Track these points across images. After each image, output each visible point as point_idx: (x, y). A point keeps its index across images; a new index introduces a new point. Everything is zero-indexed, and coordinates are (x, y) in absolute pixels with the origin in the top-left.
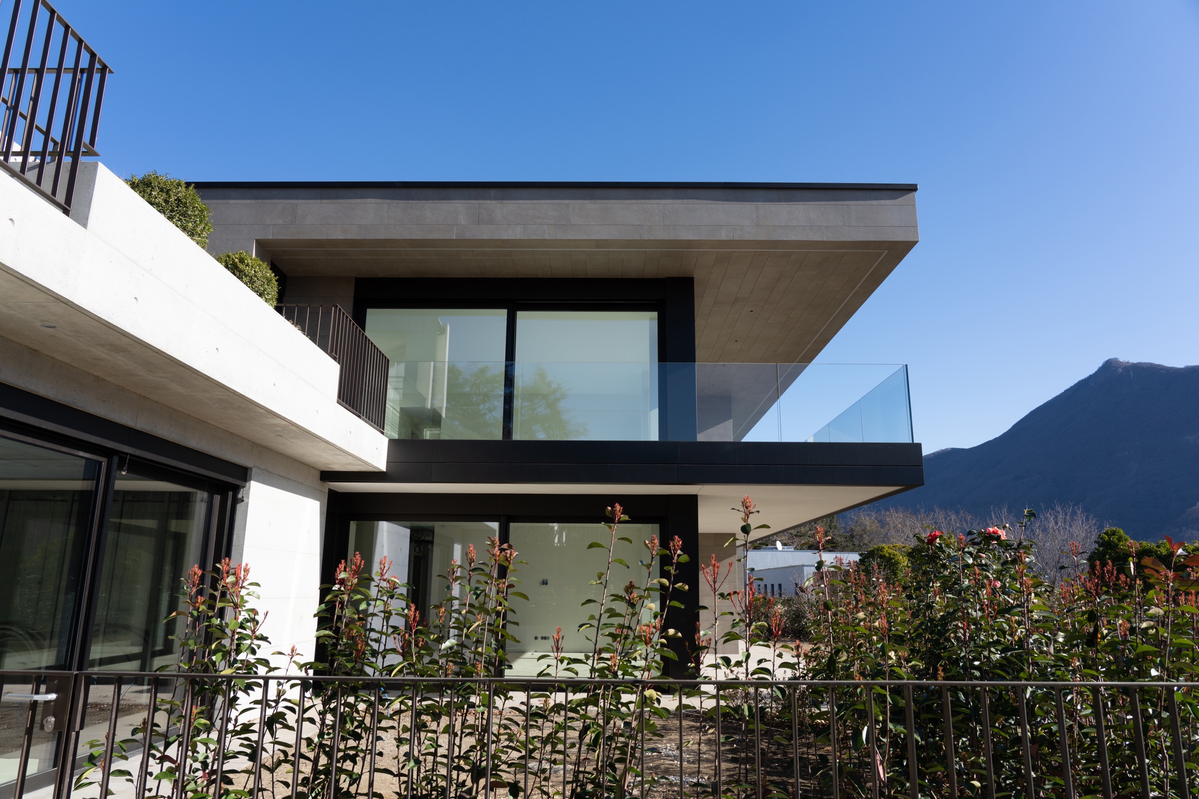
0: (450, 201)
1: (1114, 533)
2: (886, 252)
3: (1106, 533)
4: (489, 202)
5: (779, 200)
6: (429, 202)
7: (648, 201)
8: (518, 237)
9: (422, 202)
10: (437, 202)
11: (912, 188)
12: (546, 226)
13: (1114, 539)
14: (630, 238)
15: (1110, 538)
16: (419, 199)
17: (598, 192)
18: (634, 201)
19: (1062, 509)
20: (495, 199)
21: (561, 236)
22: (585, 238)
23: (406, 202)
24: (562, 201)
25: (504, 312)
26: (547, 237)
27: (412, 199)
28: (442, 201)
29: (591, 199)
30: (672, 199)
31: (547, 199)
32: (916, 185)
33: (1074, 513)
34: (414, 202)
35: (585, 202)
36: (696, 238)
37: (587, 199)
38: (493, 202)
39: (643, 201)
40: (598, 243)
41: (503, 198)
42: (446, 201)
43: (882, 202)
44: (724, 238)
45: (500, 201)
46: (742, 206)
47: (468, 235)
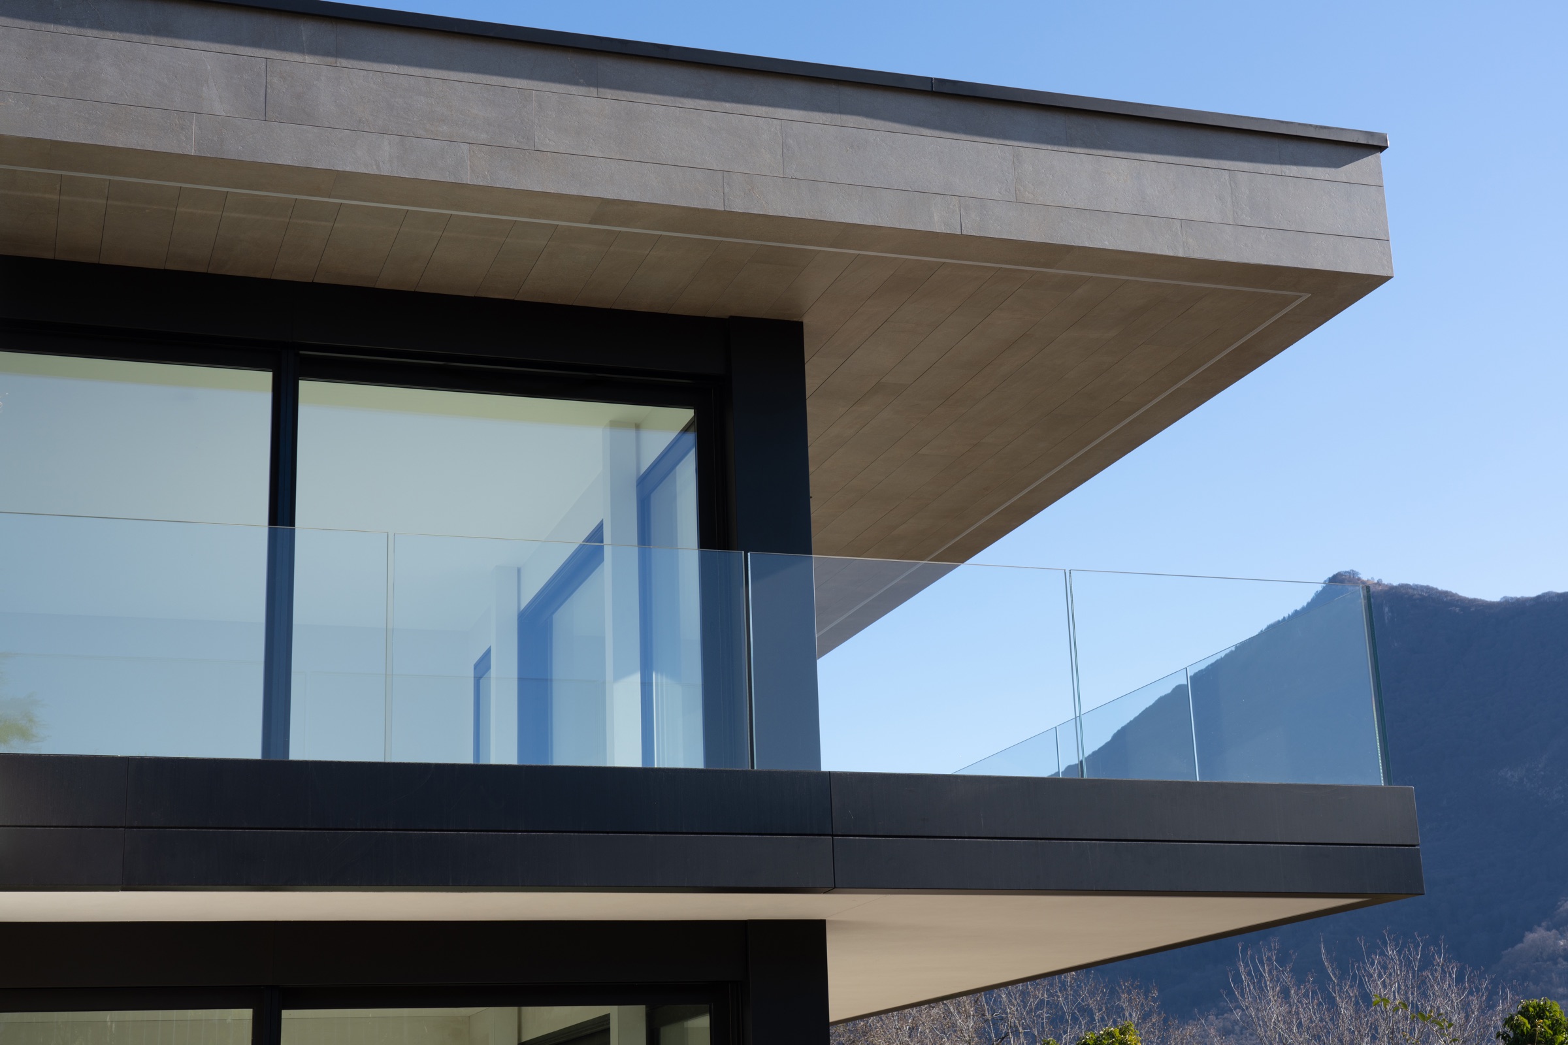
0: (177, 42)
1: (1541, 1013)
2: (1306, 296)
3: (1524, 1012)
4: (297, 57)
5: (1070, 141)
6: (110, 35)
7: (741, 108)
8: (385, 171)
9: (89, 32)
10: (136, 37)
11: (1373, 146)
12: (465, 147)
13: (1543, 1025)
14: (695, 204)
15: (1534, 1026)
16: (78, 23)
17: (608, 66)
18: (703, 104)
19: (1399, 953)
20: (313, 52)
21: (506, 178)
22: (575, 192)
23: (37, 25)
24: (508, 81)
25: (263, 380)
26: (468, 178)
27: (57, 21)
28: (153, 39)
29: (589, 84)
30: (805, 108)
31: (465, 70)
32: (1384, 138)
33: (1427, 963)
34: (62, 28)
35: (573, 89)
36: (869, 221)
37: (576, 83)
38: (308, 59)
39: (728, 106)
40: (607, 210)
41: (338, 52)
42: (164, 40)
43: (1309, 171)
44: (938, 227)
45: (330, 60)
46: (981, 146)
47: (236, 149)
